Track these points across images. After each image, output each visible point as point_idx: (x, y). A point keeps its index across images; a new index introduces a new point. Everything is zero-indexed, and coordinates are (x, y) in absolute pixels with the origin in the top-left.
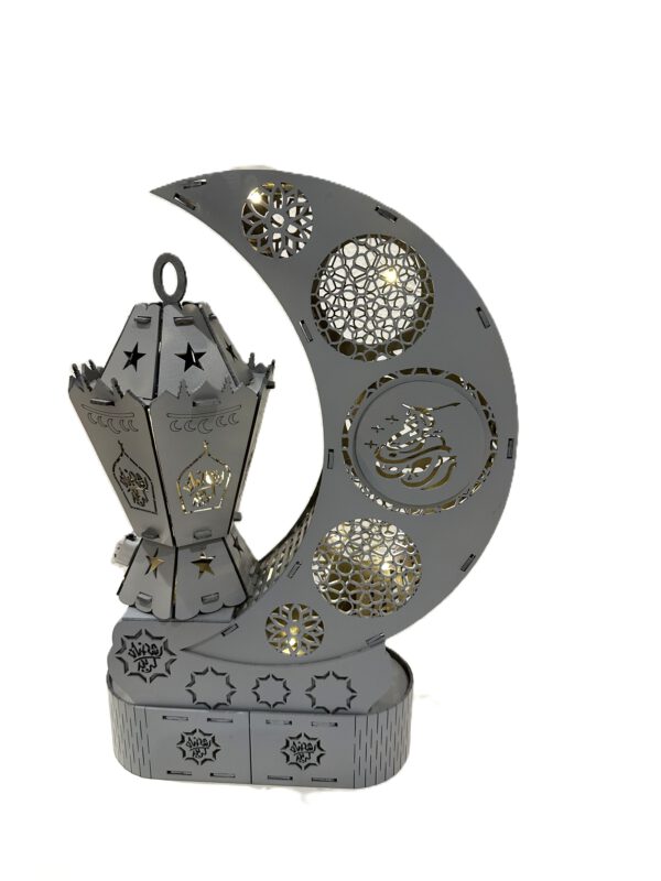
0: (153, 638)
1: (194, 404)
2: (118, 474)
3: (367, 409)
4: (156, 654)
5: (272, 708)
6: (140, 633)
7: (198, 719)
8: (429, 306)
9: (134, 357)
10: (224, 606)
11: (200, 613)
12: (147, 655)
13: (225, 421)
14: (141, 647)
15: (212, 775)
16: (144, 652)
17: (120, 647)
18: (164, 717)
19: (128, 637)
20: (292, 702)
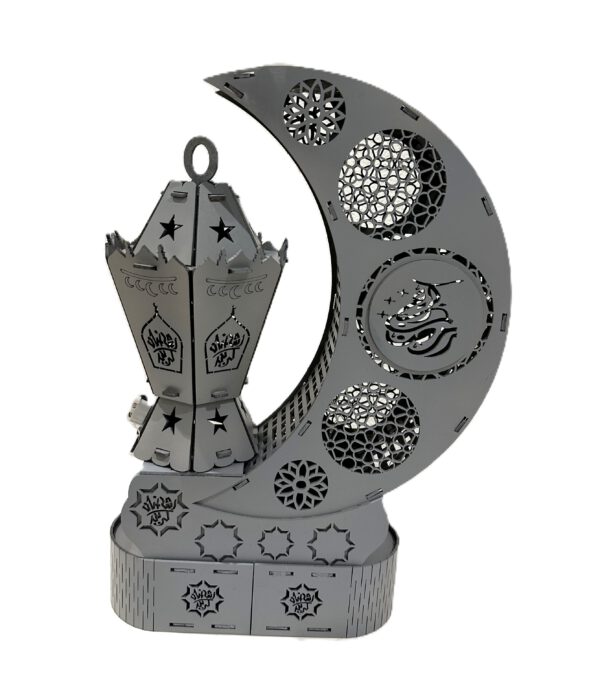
0: (168, 491)
1: (230, 272)
2: (146, 334)
3: (381, 283)
4: (169, 506)
5: (275, 560)
6: (156, 487)
7: (204, 571)
8: (441, 194)
9: (169, 229)
10: (236, 462)
11: (215, 467)
12: (161, 508)
13: (252, 288)
14: (155, 500)
15: (213, 626)
16: (158, 506)
17: (135, 500)
18: (172, 570)
19: (144, 491)
20: (294, 554)
